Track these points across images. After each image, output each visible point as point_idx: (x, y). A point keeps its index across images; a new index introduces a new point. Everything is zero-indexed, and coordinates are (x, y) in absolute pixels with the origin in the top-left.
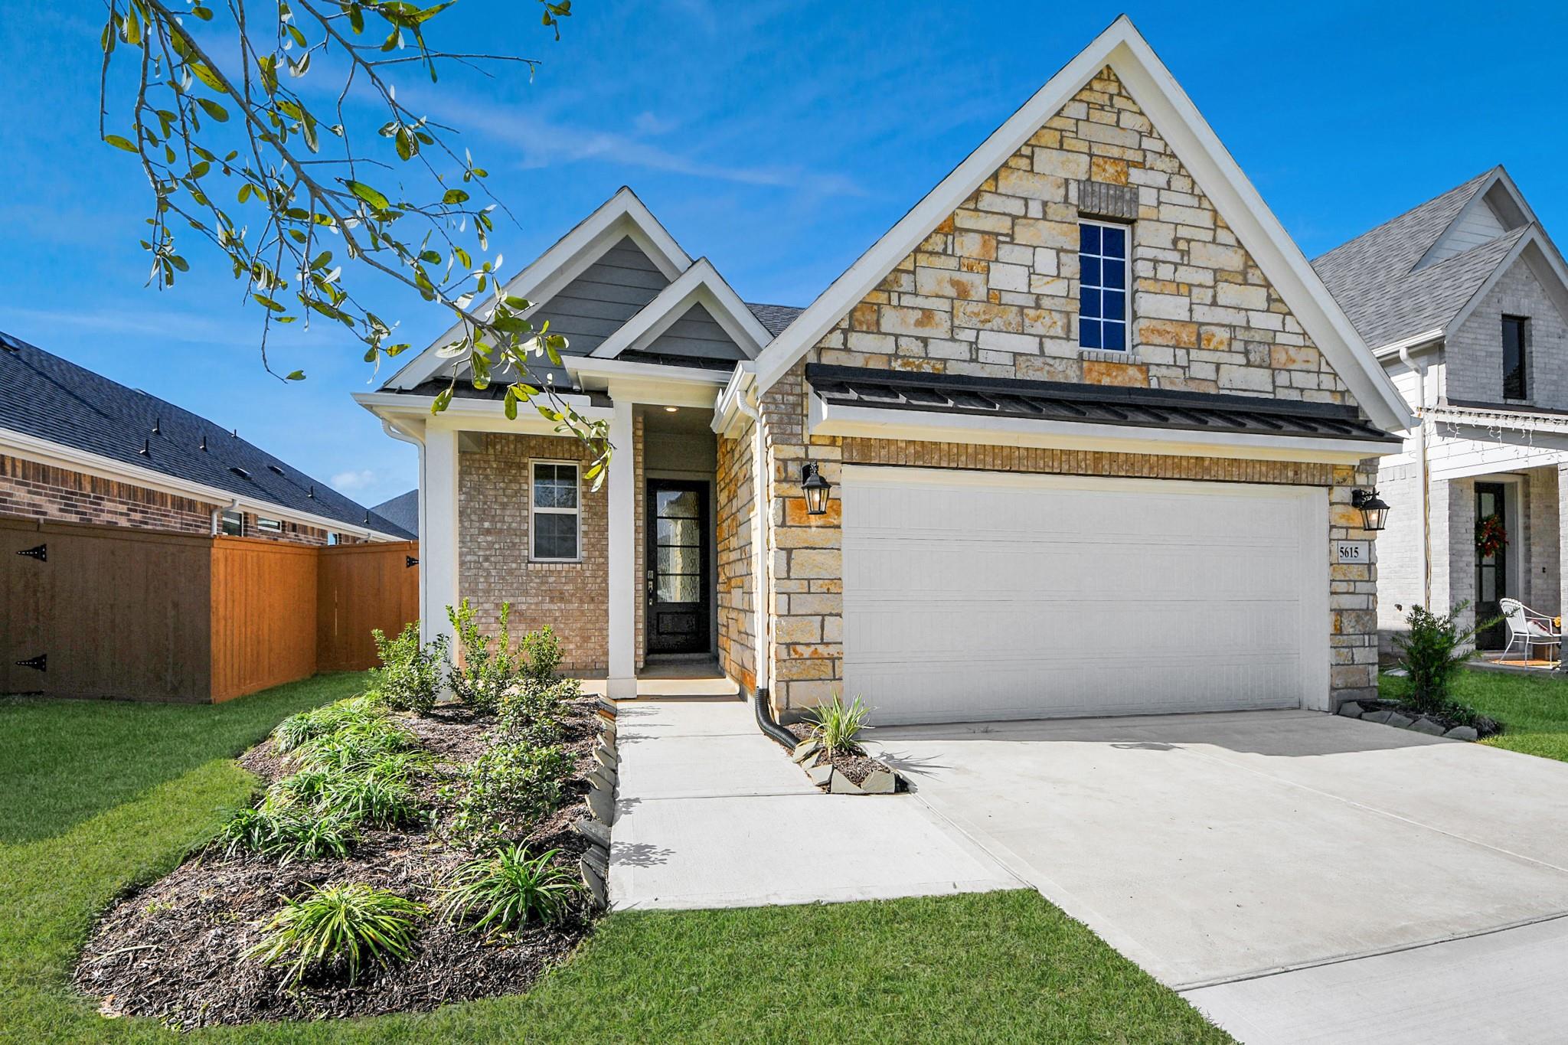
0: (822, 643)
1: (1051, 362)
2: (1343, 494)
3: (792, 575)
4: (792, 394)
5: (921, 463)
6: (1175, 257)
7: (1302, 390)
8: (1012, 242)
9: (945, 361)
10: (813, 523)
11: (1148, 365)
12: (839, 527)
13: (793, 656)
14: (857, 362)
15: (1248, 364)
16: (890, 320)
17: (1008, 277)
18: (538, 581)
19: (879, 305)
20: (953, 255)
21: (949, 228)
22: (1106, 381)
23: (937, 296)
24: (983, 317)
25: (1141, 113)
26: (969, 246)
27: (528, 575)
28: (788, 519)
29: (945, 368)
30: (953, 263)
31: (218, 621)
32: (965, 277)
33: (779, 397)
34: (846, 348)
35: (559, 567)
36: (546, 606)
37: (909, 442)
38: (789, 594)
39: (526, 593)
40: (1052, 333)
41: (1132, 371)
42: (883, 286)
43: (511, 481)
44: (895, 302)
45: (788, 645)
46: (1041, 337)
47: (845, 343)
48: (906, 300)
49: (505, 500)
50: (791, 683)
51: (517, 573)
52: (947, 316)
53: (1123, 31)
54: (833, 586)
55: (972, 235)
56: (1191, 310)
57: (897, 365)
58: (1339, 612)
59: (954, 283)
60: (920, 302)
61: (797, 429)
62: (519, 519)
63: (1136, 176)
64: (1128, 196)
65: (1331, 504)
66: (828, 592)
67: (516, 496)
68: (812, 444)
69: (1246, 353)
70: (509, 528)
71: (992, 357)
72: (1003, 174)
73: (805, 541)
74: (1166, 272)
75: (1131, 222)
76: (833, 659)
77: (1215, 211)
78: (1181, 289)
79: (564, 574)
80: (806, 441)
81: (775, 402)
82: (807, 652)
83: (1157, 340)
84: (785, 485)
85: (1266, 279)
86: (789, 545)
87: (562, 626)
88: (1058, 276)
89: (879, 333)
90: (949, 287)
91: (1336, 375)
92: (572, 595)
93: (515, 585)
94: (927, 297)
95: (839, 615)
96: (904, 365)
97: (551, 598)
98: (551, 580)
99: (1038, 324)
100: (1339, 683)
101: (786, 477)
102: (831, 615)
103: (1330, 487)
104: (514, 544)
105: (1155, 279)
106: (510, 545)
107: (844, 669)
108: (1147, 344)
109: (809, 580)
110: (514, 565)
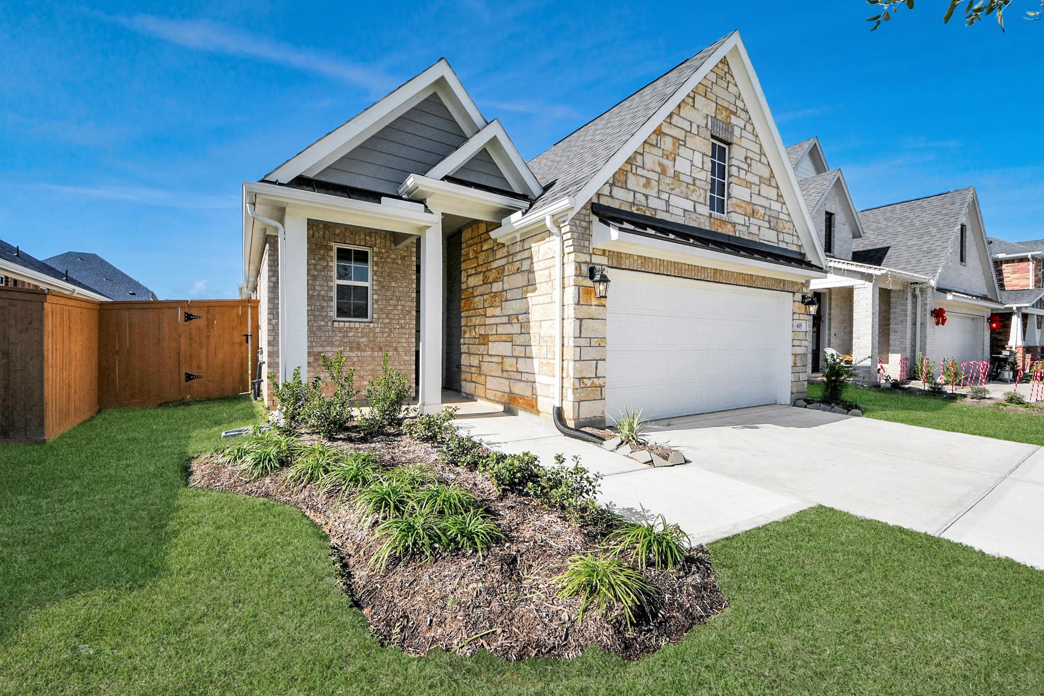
0: (596, 377)
1: (699, 217)
2: (799, 296)
3: (582, 336)
4: (584, 221)
5: (643, 269)
6: (745, 166)
7: (787, 243)
8: (684, 145)
9: (656, 210)
10: (593, 304)
11: (735, 223)
12: (604, 306)
13: (582, 386)
14: (615, 205)
15: (770, 228)
16: (632, 182)
17: (682, 166)
18: (340, 335)
19: (627, 171)
20: (660, 148)
21: (658, 132)
22: (720, 230)
23: (653, 171)
24: (671, 187)
25: (736, 85)
26: (667, 144)
27: (333, 331)
28: (581, 300)
29: (656, 214)
30: (660, 152)
31: (48, 368)
32: (665, 162)
33: (578, 222)
34: (611, 196)
35: (357, 325)
36: (347, 354)
37: (639, 256)
38: (580, 347)
39: (331, 344)
40: (699, 201)
41: (729, 226)
42: (630, 161)
43: (320, 259)
44: (634, 171)
45: (579, 379)
46: (695, 202)
47: (611, 193)
48: (640, 171)
49: (316, 273)
50: (581, 403)
51: (325, 328)
52: (656, 183)
53: (736, 39)
54: (601, 342)
55: (668, 137)
56: (751, 197)
57: (634, 210)
58: (795, 355)
59: (661, 165)
60: (644, 173)
61: (587, 243)
62: (326, 288)
63: (733, 120)
64: (730, 130)
65: (794, 301)
66: (600, 346)
67: (324, 270)
68: (594, 254)
69: (769, 222)
70: (319, 295)
71: (675, 211)
72: (682, 106)
73: (589, 314)
74: (742, 173)
75: (729, 144)
76: (601, 387)
77: (761, 145)
78: (749, 184)
79: (360, 330)
80: (591, 252)
81: (575, 225)
82: (588, 383)
83: (739, 211)
84: (580, 279)
85: (777, 184)
86: (581, 317)
87: (358, 368)
88: (703, 169)
89: (626, 188)
90: (657, 166)
91: (798, 237)
92: (366, 346)
93: (323, 338)
94: (648, 171)
95: (604, 360)
96: (638, 210)
97: (350, 347)
98: (351, 334)
99: (694, 194)
100: (794, 390)
101: (580, 273)
102: (600, 360)
103: (794, 293)
104: (323, 307)
105: (738, 177)
106: (319, 307)
107: (607, 392)
108: (735, 212)
109: (590, 338)
110: (322, 323)
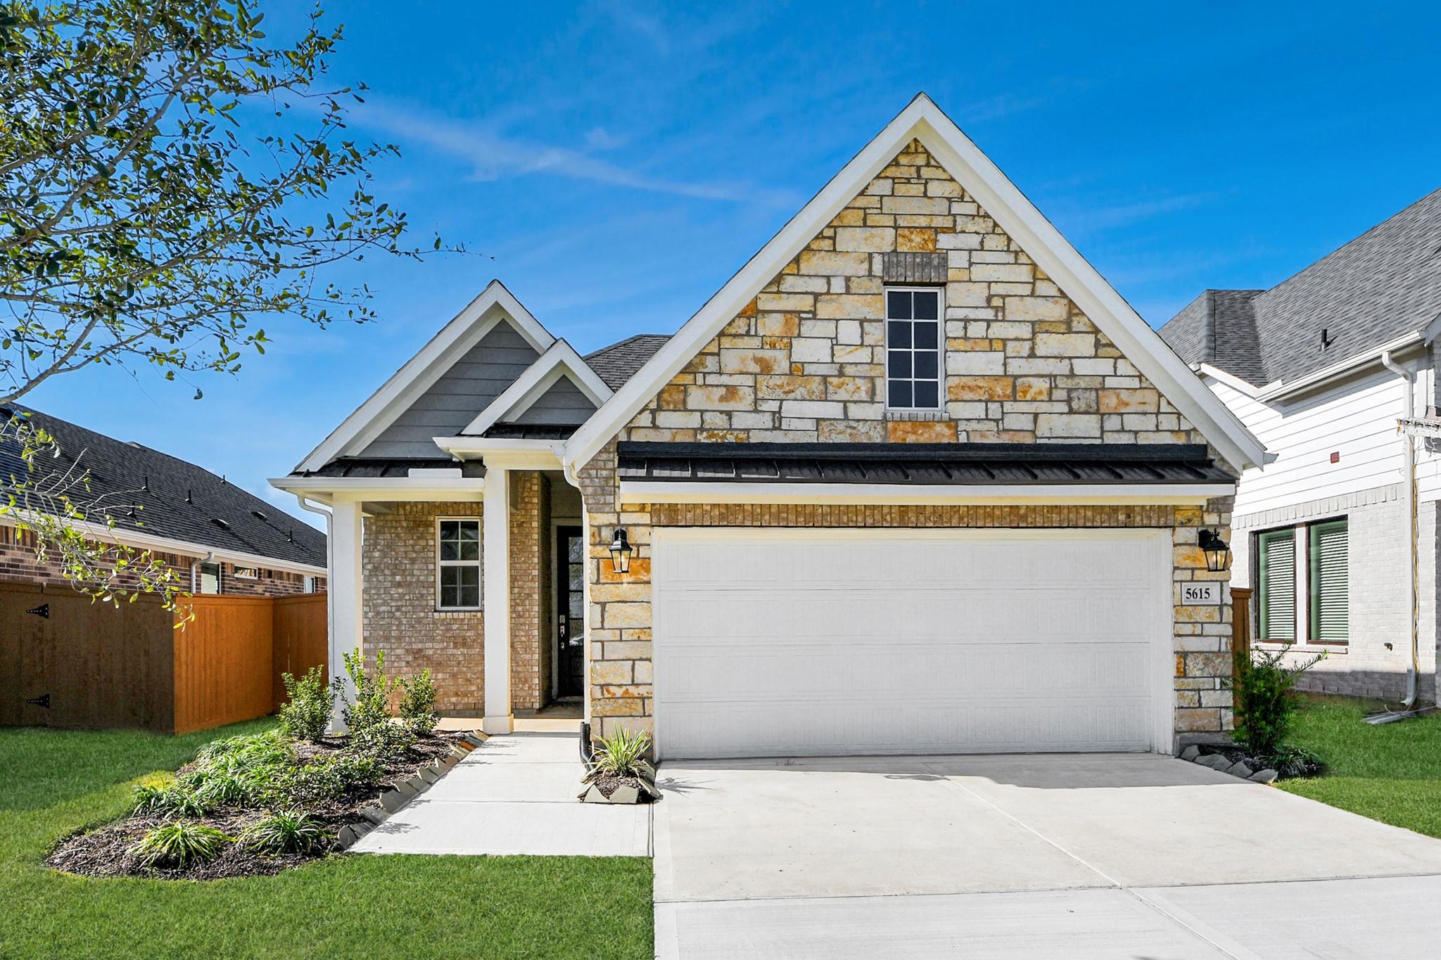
0: (633, 684)
1: (854, 424)
2: (1191, 534)
3: (606, 625)
4: (605, 469)
5: (725, 523)
6: (989, 314)
7: (1136, 433)
8: (814, 318)
9: (748, 430)
10: (624, 581)
11: (957, 420)
12: (649, 583)
13: (606, 695)
14: (665, 437)
15: (1071, 412)
16: (696, 398)
17: (811, 350)
18: (443, 628)
19: (685, 385)
20: (756, 335)
21: (752, 312)
22: (911, 439)
23: (741, 373)
24: (787, 388)
25: (952, 180)
26: (772, 326)
27: (434, 623)
28: (601, 577)
29: (748, 437)
30: (756, 342)
31: (180, 666)
32: (768, 354)
33: (593, 472)
34: (655, 426)
35: (462, 615)
36: (450, 651)
37: (713, 506)
38: (602, 642)
39: (432, 639)
40: (856, 398)
41: (939, 428)
42: (689, 369)
43: (419, 538)
44: (700, 381)
45: (602, 686)
46: (845, 402)
47: (653, 422)
48: (711, 379)
49: (414, 555)
50: (605, 719)
51: (425, 621)
52: (751, 390)
53: (923, 109)
54: (644, 634)
55: (774, 315)
56: (1005, 365)
57: (702, 438)
58: (1183, 655)
59: (758, 360)
60: (725, 380)
61: (610, 499)
62: (426, 572)
63: (945, 241)
64: (935, 262)
65: (1175, 545)
66: (639, 639)
67: (423, 551)
68: (623, 511)
69: (1069, 401)
70: (418, 581)
71: (796, 424)
72: (804, 257)
73: (618, 595)
74: (976, 330)
75: (943, 285)
76: (643, 699)
77: (1034, 266)
78: (991, 344)
79: (466, 622)
80: (618, 509)
81: (590, 477)
82: (619, 692)
83: (970, 396)
84: (599, 548)
85: (1093, 325)
86: (602, 600)
87: (465, 669)
88: (862, 345)
89: (686, 410)
90: (752, 363)
91: (1179, 414)
92: (474, 641)
93: (423, 632)
94: (731, 375)
95: (650, 660)
96: (709, 437)
97: (454, 643)
98: (455, 627)
99: (842, 391)
100: (1183, 726)
101: (600, 541)
102: (641, 659)
103: (1173, 527)
104: (422, 595)
105: (966, 338)
106: (418, 596)
107: (654, 707)
108: (956, 401)
109: (621, 630)
110: (422, 615)
